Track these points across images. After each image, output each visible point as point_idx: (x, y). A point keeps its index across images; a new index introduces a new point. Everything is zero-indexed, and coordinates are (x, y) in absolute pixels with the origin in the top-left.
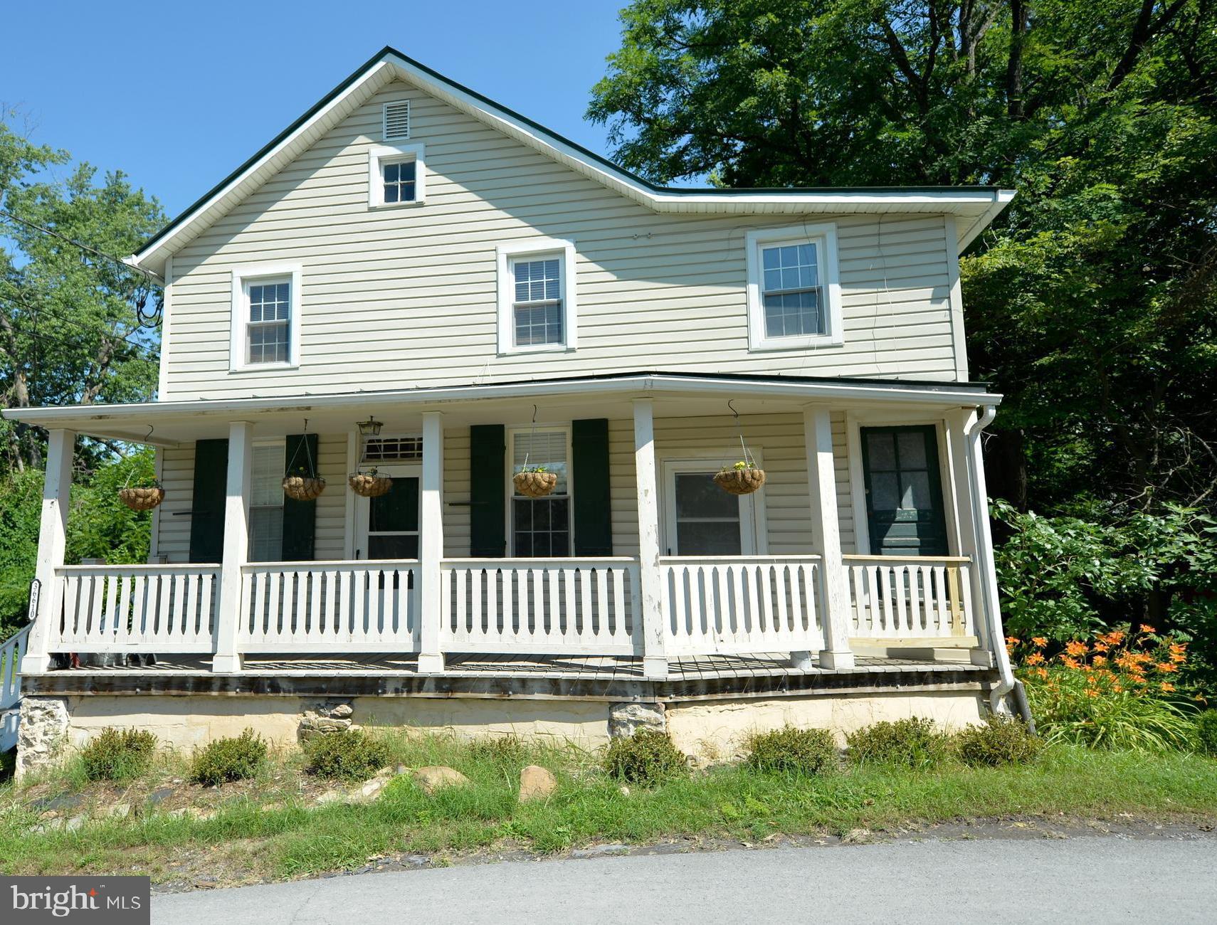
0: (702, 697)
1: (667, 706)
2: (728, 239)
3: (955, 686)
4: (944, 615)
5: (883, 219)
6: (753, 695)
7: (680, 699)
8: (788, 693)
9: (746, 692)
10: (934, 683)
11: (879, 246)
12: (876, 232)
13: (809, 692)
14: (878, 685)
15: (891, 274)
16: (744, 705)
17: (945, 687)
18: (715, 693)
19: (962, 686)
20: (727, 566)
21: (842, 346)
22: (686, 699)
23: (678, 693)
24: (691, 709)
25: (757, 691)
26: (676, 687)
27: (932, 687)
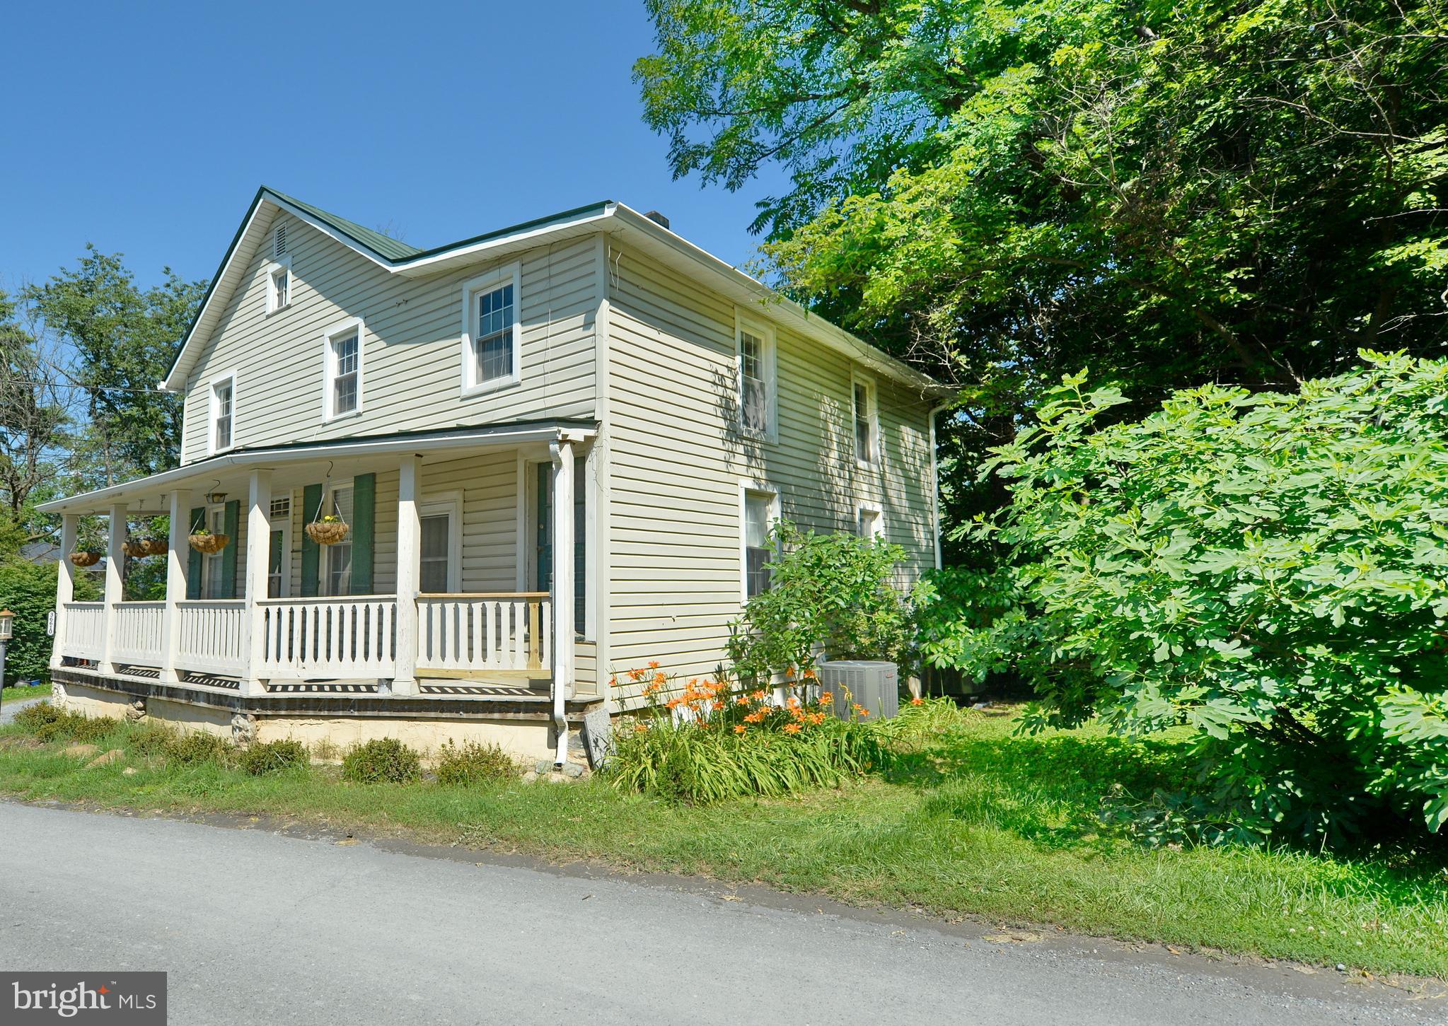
0: (283, 713)
1: (258, 717)
2: (451, 294)
3: (521, 716)
4: (520, 645)
5: (554, 249)
6: (326, 713)
7: (264, 712)
8: (356, 714)
9: (320, 710)
10: (500, 712)
11: (550, 277)
12: (546, 264)
13: (376, 713)
14: (442, 711)
15: (556, 305)
16: (321, 721)
17: (510, 716)
18: (294, 710)
19: (529, 716)
20: (314, 606)
21: (519, 385)
22: (269, 713)
23: (264, 707)
24: (277, 721)
25: (329, 710)
26: (262, 703)
27: (496, 716)
